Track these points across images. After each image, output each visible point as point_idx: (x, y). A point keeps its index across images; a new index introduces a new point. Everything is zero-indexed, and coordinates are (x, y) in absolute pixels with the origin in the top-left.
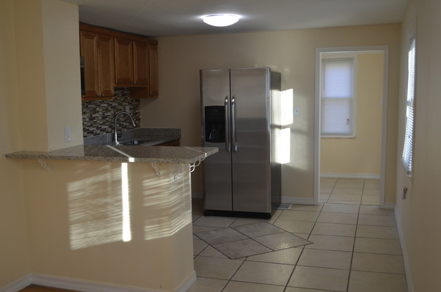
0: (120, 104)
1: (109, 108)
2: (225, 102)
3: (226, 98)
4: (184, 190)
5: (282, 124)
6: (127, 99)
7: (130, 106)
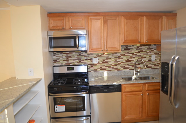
0: (145, 54)
6: (153, 51)
7: (156, 55)
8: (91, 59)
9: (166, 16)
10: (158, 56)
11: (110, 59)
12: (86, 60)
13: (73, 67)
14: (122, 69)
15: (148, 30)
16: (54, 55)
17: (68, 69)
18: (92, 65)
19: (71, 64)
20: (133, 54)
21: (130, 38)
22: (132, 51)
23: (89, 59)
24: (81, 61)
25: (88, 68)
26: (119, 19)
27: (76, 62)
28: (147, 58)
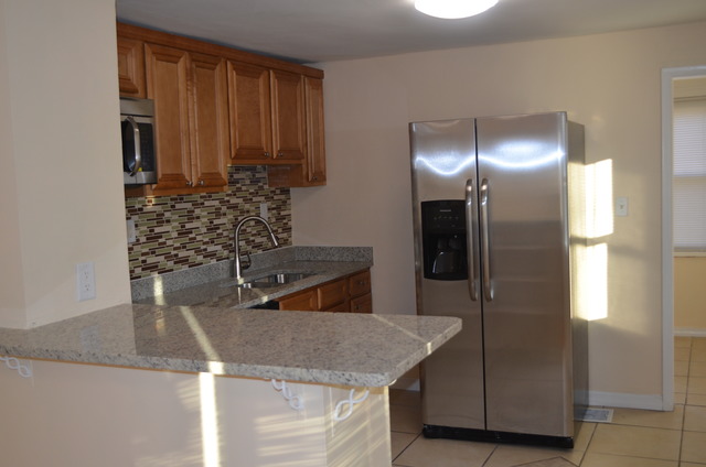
0: (246, 200)
1: (224, 209)
2: (467, 193)
3: (469, 183)
4: (370, 435)
5: (589, 235)
6: (262, 188)
7: (269, 204)
9: (305, 75)
10: (273, 206)
11: (168, 221)
14: (200, 258)
20: (222, 201)
21: (248, 141)
26: (221, 70)
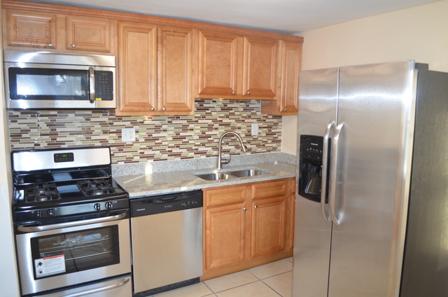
0: (238, 121)
1: (216, 125)
6: (255, 114)
7: (261, 124)
8: (119, 132)
9: (284, 40)
10: (264, 126)
11: (165, 131)
12: (105, 132)
13: (72, 154)
14: (192, 154)
15: (251, 68)
16: (14, 119)
17: (58, 158)
18: (121, 148)
19: (64, 144)
20: (215, 121)
21: (216, 83)
22: (213, 113)
23: (111, 131)
24: (93, 138)
25: (111, 155)
26: (191, 37)
27: (78, 140)
28: (243, 130)
